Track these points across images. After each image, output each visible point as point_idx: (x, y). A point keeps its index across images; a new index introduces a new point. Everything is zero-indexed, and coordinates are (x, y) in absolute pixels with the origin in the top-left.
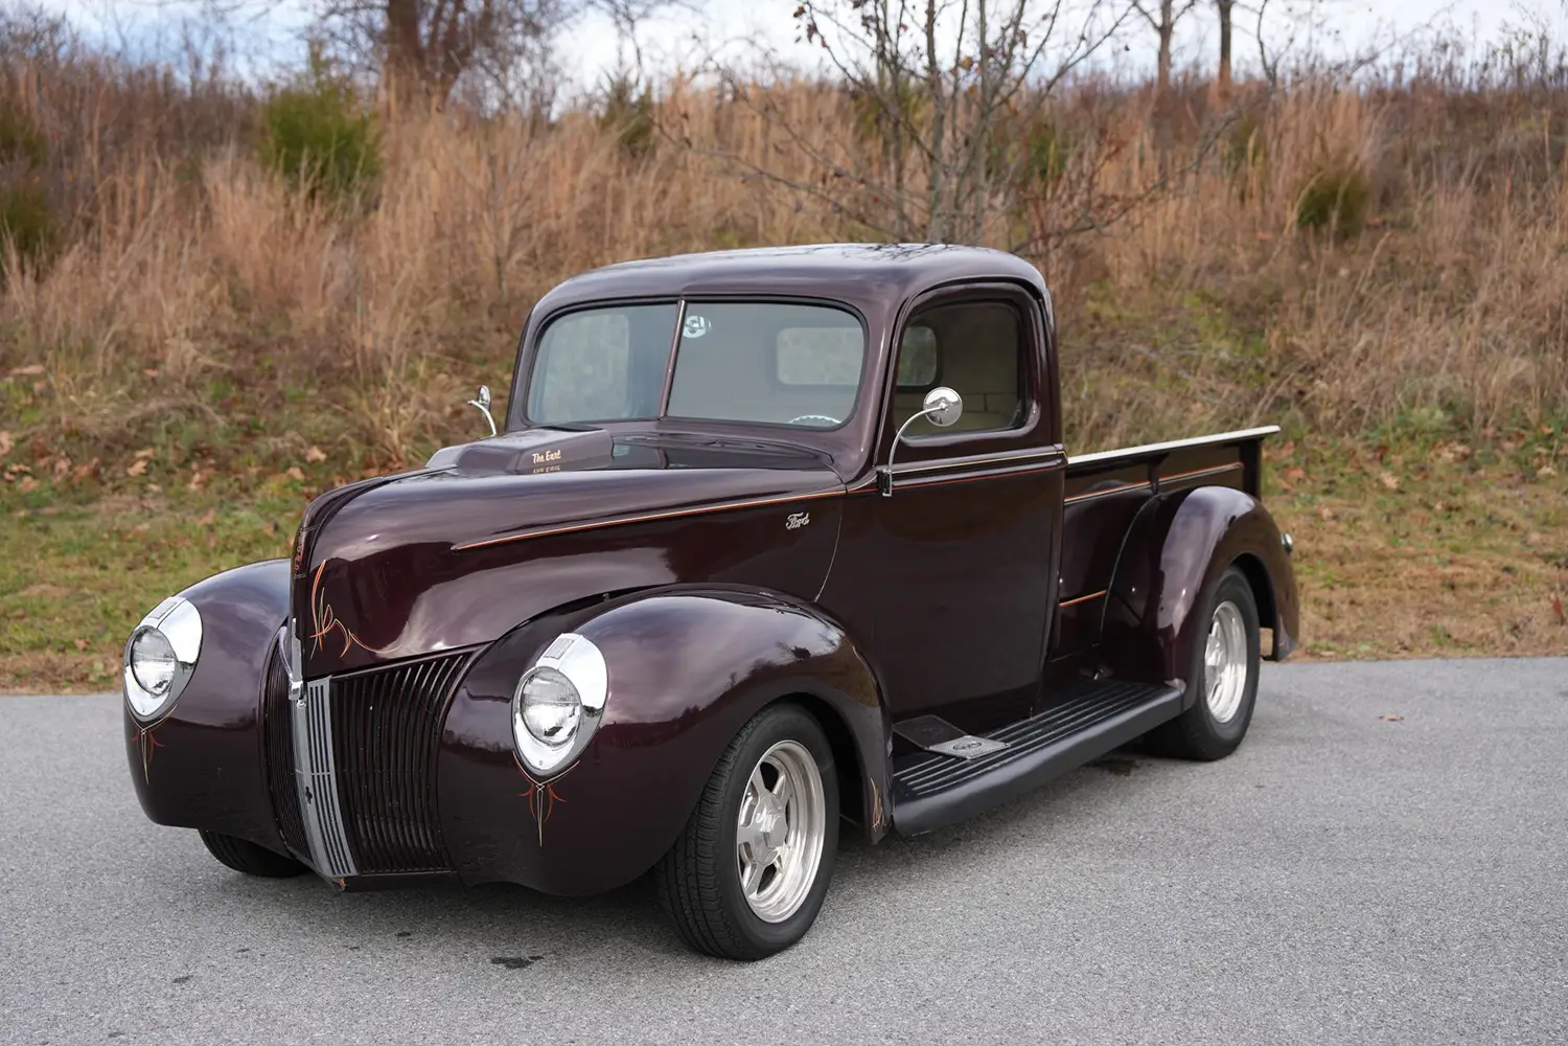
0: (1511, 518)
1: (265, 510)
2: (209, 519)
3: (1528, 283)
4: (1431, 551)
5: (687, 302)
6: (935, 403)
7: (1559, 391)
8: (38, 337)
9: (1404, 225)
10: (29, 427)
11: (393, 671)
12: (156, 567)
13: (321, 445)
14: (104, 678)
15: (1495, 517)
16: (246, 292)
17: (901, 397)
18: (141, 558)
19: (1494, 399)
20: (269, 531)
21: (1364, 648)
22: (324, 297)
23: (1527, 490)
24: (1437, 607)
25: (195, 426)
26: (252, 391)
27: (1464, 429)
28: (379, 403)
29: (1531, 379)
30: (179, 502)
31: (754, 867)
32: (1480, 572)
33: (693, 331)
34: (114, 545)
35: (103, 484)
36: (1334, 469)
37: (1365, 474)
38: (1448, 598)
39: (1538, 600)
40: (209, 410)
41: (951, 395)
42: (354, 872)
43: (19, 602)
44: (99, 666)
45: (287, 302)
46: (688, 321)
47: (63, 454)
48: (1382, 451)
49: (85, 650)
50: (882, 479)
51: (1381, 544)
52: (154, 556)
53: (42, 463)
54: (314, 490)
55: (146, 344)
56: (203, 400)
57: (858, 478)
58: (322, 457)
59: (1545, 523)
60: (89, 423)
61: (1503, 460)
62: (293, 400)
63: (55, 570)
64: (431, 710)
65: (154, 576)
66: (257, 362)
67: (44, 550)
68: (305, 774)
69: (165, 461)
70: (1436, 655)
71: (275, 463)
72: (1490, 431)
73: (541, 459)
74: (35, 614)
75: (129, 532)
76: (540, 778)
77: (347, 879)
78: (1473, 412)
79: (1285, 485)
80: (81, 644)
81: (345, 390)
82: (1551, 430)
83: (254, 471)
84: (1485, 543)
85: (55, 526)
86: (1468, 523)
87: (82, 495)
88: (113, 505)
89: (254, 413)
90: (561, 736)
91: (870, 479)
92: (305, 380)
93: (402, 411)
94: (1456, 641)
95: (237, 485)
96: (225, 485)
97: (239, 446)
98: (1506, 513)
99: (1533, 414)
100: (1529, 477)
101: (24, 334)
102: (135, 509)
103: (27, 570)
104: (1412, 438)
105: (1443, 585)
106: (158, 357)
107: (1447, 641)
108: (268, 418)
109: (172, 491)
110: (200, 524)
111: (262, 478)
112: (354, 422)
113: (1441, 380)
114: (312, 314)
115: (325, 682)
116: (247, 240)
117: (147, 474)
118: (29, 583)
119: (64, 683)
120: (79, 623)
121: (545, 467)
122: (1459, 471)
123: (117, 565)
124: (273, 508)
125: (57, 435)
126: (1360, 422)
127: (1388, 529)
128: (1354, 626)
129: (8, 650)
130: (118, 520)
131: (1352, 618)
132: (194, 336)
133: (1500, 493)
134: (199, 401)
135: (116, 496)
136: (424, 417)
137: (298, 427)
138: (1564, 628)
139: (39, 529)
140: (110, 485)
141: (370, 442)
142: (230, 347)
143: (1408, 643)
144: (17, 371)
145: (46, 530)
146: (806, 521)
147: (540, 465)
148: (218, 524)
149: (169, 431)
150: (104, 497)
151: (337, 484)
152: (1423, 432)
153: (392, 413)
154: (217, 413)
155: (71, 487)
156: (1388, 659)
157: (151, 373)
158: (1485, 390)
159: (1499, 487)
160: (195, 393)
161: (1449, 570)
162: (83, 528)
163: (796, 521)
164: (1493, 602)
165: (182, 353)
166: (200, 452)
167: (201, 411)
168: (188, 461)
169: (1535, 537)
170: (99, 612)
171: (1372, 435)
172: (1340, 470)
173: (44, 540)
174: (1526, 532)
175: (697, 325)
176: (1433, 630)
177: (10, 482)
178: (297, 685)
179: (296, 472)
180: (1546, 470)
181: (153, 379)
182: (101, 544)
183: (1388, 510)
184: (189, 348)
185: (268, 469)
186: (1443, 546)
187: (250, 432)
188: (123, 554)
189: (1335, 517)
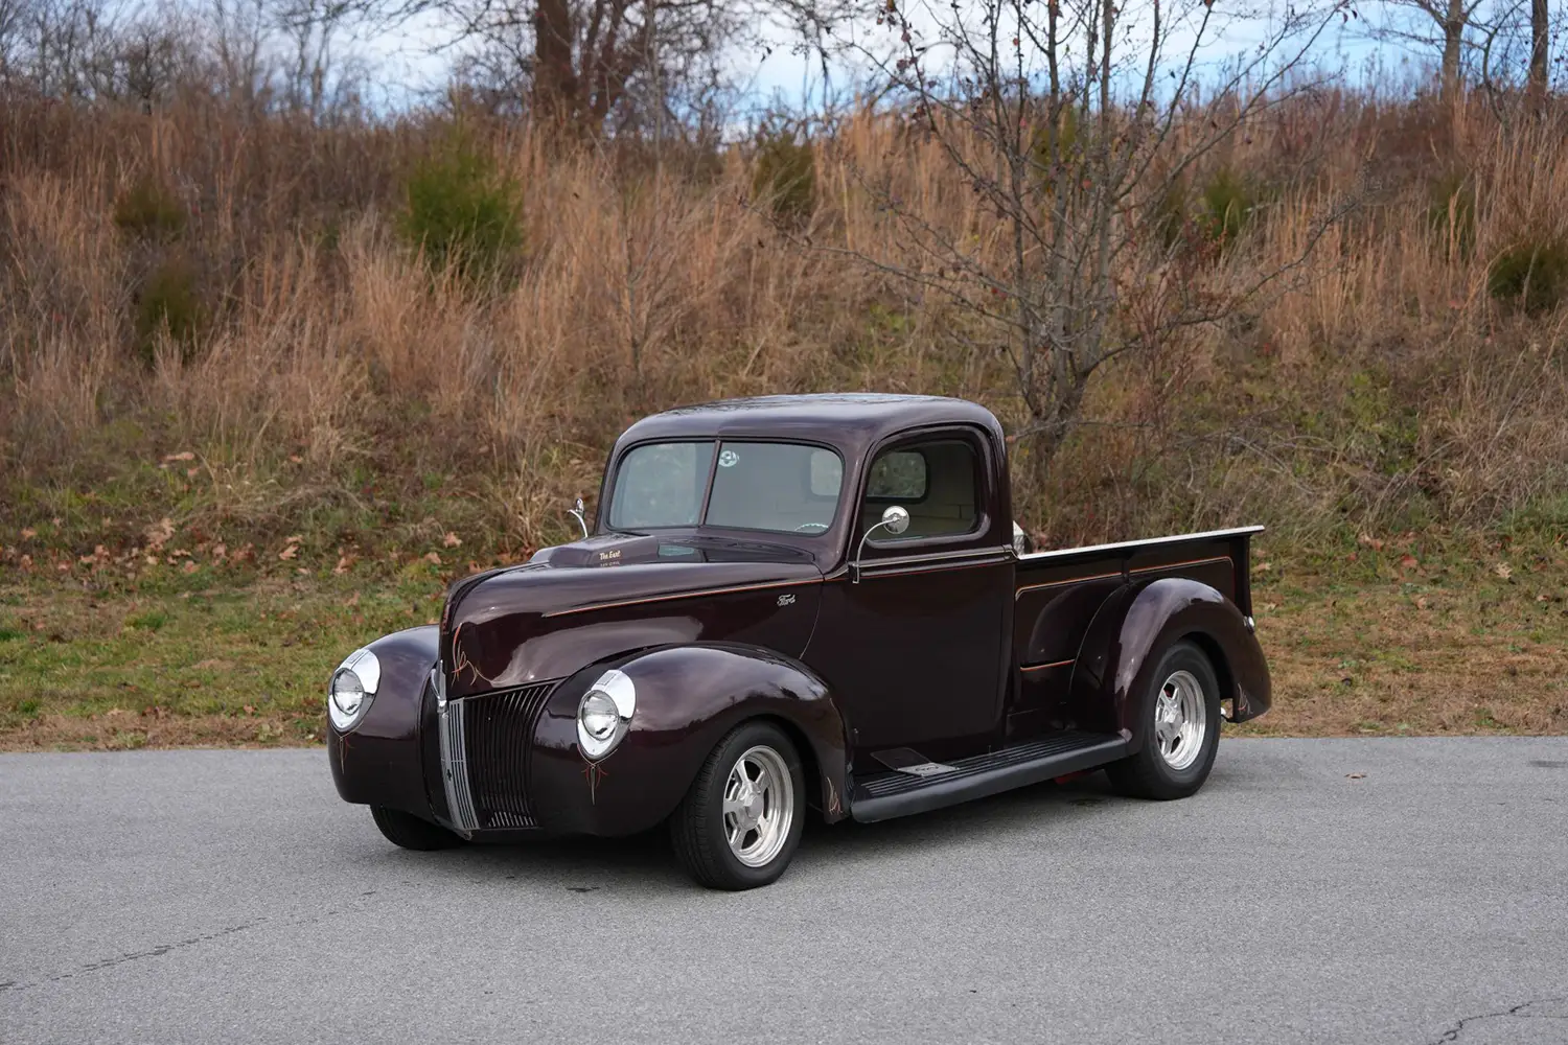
1: (406, 593)
2: (354, 601)
4: (1510, 640)
5: (722, 441)
6: (891, 517)
8: (189, 424)
10: (187, 514)
11: (504, 695)
12: (308, 644)
13: (457, 530)
14: (272, 738)
16: (387, 375)
17: (868, 507)
18: (295, 636)
20: (410, 612)
21: (1405, 726)
22: (462, 382)
25: (341, 512)
26: (392, 478)
28: (513, 490)
30: (327, 584)
31: (739, 830)
32: (1547, 660)
33: (727, 462)
34: (271, 624)
35: (258, 568)
36: (1451, 559)
37: (1481, 563)
40: (352, 496)
41: (901, 512)
42: (477, 827)
43: (193, 674)
44: (266, 727)
45: (426, 385)
46: (723, 455)
47: (220, 539)
48: (1505, 541)
49: (253, 714)
50: (852, 571)
51: (1464, 633)
52: (307, 634)
53: (201, 548)
54: (450, 573)
55: (291, 431)
56: (347, 488)
57: (833, 571)
58: (459, 542)
60: (243, 508)
62: (432, 486)
63: (221, 646)
64: (527, 724)
65: (308, 652)
66: (397, 448)
67: (210, 628)
68: (447, 761)
69: (314, 547)
71: (414, 548)
73: (606, 557)
74: (207, 684)
75: (283, 613)
76: (592, 761)
77: (473, 832)
79: (1395, 575)
80: (249, 709)
81: (480, 476)
83: (394, 555)
85: (217, 606)
87: (239, 578)
88: (266, 588)
89: (395, 500)
90: (606, 734)
91: (843, 571)
92: (443, 466)
93: (534, 499)
94: (1495, 722)
95: (379, 569)
96: (369, 569)
97: (381, 532)
101: (174, 419)
102: (287, 590)
103: (196, 646)
104: (1538, 528)
106: (303, 443)
108: (408, 503)
109: (320, 575)
110: (346, 605)
111: (402, 562)
112: (488, 508)
114: (450, 397)
115: (461, 701)
116: (388, 321)
117: (297, 559)
118: (199, 658)
119: (237, 742)
120: (247, 691)
121: (609, 562)
123: (275, 642)
124: (413, 590)
125: (214, 522)
127: (1478, 619)
129: (189, 714)
130: (272, 601)
131: (1406, 701)
132: (337, 421)
134: (343, 486)
135: (270, 579)
136: (555, 503)
137: (436, 513)
139: (203, 610)
140: (264, 568)
141: (503, 528)
142: (372, 434)
143: (1448, 722)
144: (170, 457)
145: (209, 610)
146: (792, 600)
147: (604, 561)
148: (363, 605)
149: (316, 518)
150: (258, 581)
151: (472, 569)
153: (525, 500)
154: (360, 499)
155: (229, 571)
156: (1422, 736)
157: (298, 460)
160: (339, 480)
161: (1518, 658)
162: (242, 608)
163: (785, 600)
165: (326, 439)
166: (344, 537)
167: (346, 499)
168: (334, 545)
170: (263, 682)
171: (1499, 524)
172: (1455, 560)
173: (209, 619)
175: (729, 458)
176: (1479, 712)
177: (173, 565)
178: (442, 703)
179: (434, 557)
181: (300, 466)
182: (259, 624)
183: (1487, 600)
184: (334, 435)
185: (408, 553)
186: (1525, 635)
187: (391, 518)
188: (279, 633)
189: (1430, 607)
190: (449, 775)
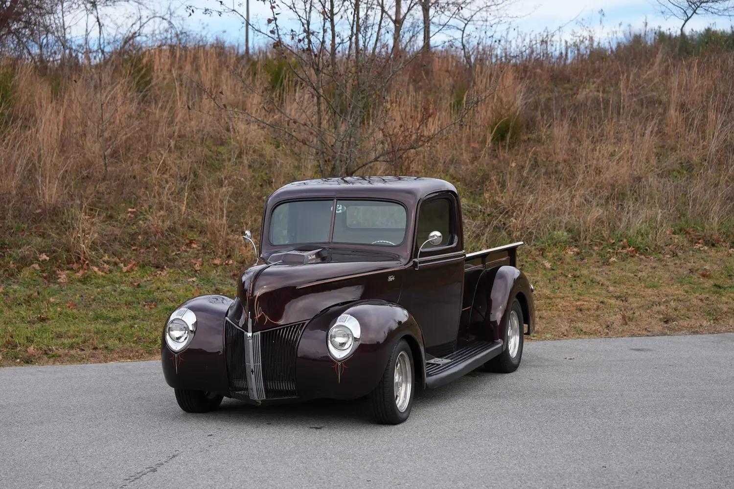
0: (600, 281)
3: (598, 171)
4: (569, 295)
5: (337, 200)
6: (434, 236)
7: (616, 223)
9: (539, 141)
11: (280, 329)
13: (45, 252)
15: (594, 280)
17: (420, 233)
19: (589, 227)
21: (548, 336)
23: (605, 268)
24: (575, 319)
27: (576, 240)
29: (604, 218)
32: (591, 303)
33: (339, 210)
36: (522, 259)
37: (537, 261)
38: (579, 315)
39: (616, 315)
41: (438, 234)
42: (265, 397)
46: (337, 207)
48: (542, 251)
50: (415, 264)
51: (548, 293)
57: (408, 263)
58: (47, 258)
59: (615, 283)
61: (594, 254)
62: (18, 230)
68: (252, 364)
70: (578, 338)
71: (24, 262)
72: (588, 242)
73: (311, 258)
76: (339, 361)
77: (262, 401)
78: (580, 233)
82: (613, 242)
83: (13, 266)
84: (591, 292)
86: (583, 283)
90: (346, 347)
91: (411, 263)
94: (585, 332)
95: (6, 273)
98: (599, 278)
99: (605, 234)
100: (606, 263)
104: (555, 245)
105: (577, 310)
107: (581, 332)
111: (19, 269)
113: (565, 218)
115: (259, 333)
121: (312, 261)
122: (576, 260)
126: (531, 238)
127: (550, 286)
128: (543, 327)
131: (541, 324)
133: (595, 270)
138: (627, 326)
143: (566, 333)
146: (393, 278)
152: (560, 242)
156: (559, 340)
158: (585, 223)
159: (595, 267)
161: (578, 303)
163: (391, 279)
164: (598, 316)
169: (611, 289)
171: (538, 244)
172: (525, 259)
174: (608, 287)
175: (340, 208)
176: (575, 328)
178: (250, 334)
180: (613, 259)
183: (549, 278)
185: (21, 264)
186: (575, 293)
190: (252, 372)
